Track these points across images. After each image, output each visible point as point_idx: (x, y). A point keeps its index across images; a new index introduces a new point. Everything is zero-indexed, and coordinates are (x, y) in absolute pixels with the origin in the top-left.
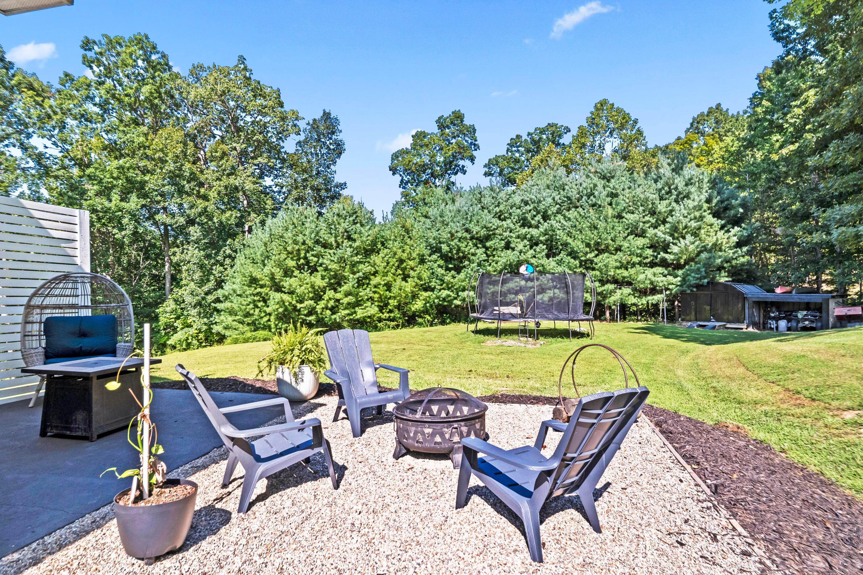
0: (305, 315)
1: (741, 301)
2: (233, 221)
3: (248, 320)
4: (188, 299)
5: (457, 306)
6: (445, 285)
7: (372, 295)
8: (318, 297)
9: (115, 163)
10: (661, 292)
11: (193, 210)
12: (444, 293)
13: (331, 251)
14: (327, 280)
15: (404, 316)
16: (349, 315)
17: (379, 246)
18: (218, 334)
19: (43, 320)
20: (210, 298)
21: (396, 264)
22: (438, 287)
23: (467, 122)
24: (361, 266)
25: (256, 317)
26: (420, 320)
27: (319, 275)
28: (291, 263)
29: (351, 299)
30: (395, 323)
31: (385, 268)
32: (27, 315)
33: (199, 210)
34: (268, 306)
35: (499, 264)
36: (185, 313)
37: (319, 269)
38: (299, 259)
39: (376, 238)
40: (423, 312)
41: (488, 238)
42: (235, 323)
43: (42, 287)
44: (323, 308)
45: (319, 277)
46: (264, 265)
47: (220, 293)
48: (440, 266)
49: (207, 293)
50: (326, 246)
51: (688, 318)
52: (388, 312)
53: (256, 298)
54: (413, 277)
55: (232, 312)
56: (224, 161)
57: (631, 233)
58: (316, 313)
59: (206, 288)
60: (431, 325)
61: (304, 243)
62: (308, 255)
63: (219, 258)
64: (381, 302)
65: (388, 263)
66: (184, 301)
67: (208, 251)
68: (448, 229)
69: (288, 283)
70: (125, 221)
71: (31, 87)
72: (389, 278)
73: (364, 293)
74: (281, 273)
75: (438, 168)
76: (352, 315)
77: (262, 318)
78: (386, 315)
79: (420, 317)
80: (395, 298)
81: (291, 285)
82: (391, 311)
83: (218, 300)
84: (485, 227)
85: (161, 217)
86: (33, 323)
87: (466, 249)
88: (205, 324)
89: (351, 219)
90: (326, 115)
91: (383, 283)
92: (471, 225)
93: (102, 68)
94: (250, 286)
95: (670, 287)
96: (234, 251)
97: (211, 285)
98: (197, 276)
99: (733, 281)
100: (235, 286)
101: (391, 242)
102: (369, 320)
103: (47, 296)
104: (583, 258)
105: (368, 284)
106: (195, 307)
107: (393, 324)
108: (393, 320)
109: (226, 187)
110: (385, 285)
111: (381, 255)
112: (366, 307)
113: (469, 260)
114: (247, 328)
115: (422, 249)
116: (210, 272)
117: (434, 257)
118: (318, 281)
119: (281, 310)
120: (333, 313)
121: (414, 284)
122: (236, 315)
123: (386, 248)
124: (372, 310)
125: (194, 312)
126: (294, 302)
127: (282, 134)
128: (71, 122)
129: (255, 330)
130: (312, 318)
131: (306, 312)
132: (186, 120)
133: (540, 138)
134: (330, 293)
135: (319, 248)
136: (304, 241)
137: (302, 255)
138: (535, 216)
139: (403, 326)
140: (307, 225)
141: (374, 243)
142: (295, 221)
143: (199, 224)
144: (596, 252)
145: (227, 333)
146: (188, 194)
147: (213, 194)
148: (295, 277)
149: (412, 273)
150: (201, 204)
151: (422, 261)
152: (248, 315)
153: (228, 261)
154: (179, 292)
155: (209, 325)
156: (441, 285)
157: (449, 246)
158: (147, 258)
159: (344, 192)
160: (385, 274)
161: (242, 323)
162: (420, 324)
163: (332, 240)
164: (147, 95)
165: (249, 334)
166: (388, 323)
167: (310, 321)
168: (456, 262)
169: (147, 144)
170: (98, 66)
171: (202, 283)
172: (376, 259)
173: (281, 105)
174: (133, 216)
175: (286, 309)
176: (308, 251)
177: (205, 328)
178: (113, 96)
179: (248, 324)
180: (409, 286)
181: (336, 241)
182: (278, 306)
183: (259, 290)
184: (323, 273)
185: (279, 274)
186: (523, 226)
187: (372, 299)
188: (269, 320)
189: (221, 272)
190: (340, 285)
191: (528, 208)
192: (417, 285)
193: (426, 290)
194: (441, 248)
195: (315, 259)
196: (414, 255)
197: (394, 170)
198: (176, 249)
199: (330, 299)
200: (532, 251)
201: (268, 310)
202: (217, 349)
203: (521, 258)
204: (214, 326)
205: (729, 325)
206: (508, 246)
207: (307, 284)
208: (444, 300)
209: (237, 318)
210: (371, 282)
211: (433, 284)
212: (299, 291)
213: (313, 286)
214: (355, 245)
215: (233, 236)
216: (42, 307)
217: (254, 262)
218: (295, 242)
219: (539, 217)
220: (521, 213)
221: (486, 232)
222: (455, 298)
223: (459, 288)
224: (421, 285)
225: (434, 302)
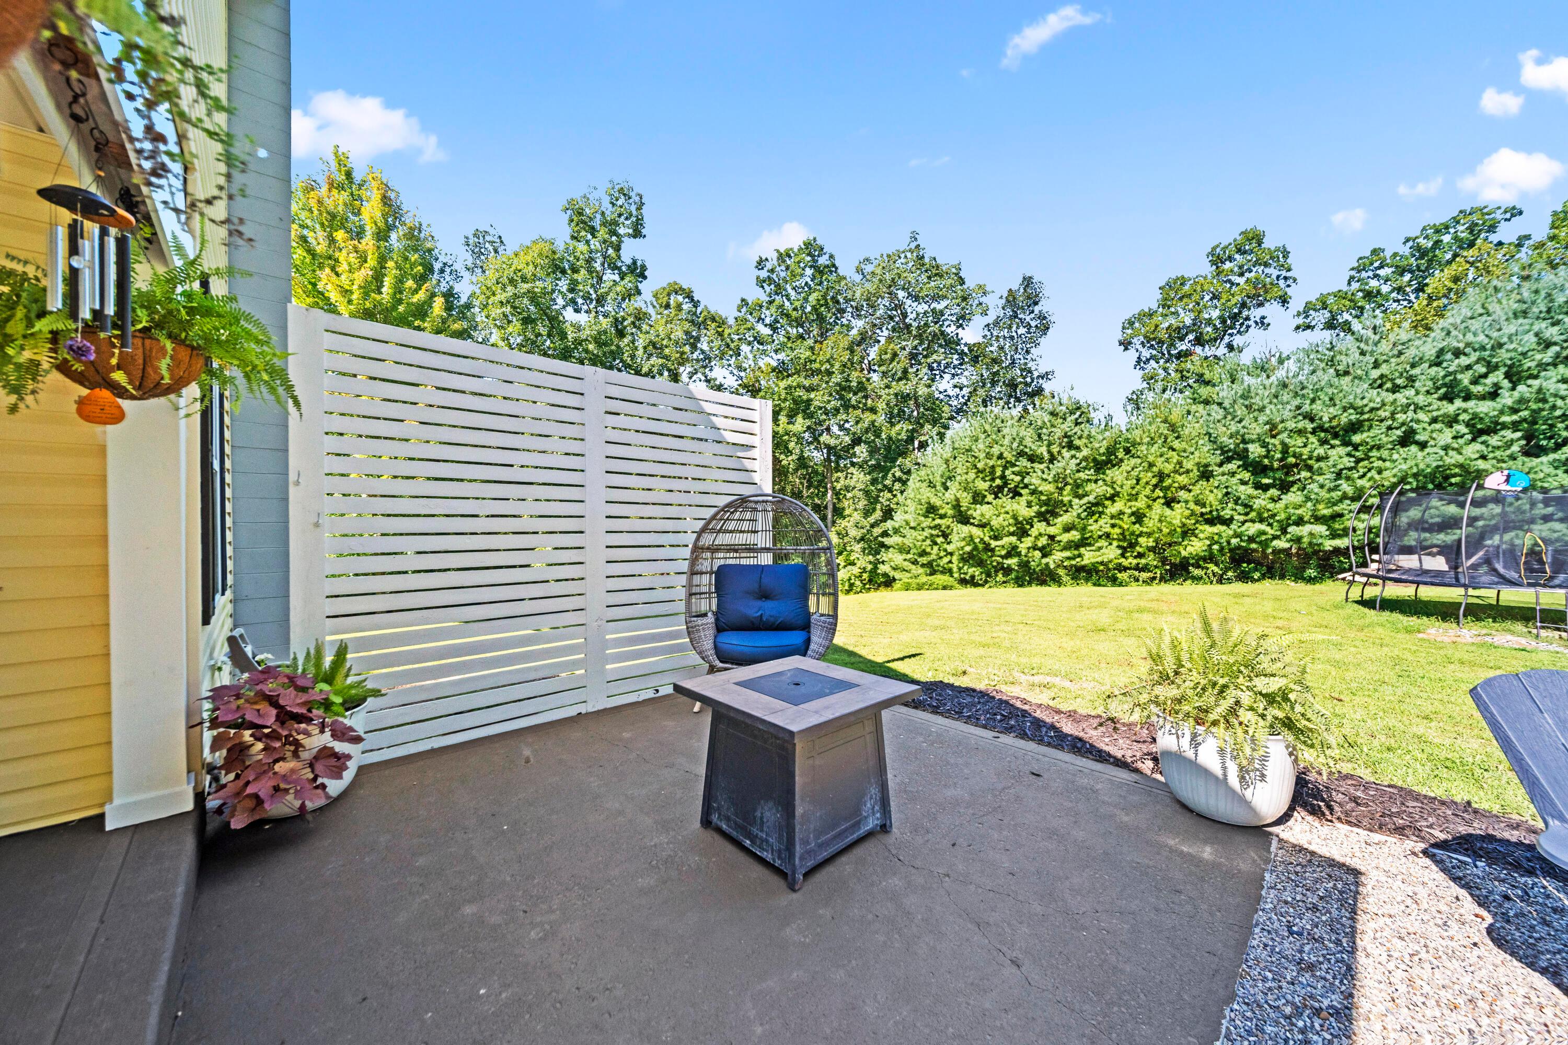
0: (1002, 557)
2: (903, 436)
3: (924, 560)
4: (853, 532)
5: (1276, 552)
6: (1253, 515)
7: (1108, 529)
8: (1022, 533)
9: (783, 384)
11: (859, 426)
12: (1252, 529)
13: (1042, 466)
14: (1036, 508)
15: (1164, 564)
16: (1069, 558)
17: (1121, 454)
18: (885, 575)
19: (715, 569)
20: (877, 531)
21: (1154, 481)
22: (1242, 518)
23: (1269, 243)
24: (1089, 487)
25: (933, 557)
26: (1197, 572)
27: (1023, 501)
28: (983, 486)
29: (1075, 535)
30: (1150, 575)
31: (1133, 488)
32: (694, 561)
33: (866, 425)
34: (949, 543)
35: (1386, 474)
36: (848, 548)
37: (1023, 492)
38: (993, 480)
39: (1116, 443)
40: (1204, 559)
41: (1355, 427)
42: (906, 563)
43: (713, 517)
44: (1029, 548)
45: (1024, 503)
46: (946, 489)
47: (889, 524)
48: (1244, 483)
49: (872, 526)
50: (1033, 458)
52: (1135, 557)
53: (934, 532)
54: (1187, 502)
55: (903, 550)
56: (895, 363)
58: (1019, 554)
59: (872, 519)
60: (1220, 581)
61: (1000, 457)
62: (1007, 473)
63: (887, 482)
64: (1124, 539)
65: (1138, 480)
66: (847, 535)
67: (875, 475)
68: (1263, 418)
69: (979, 512)
70: (791, 445)
71: (713, 320)
72: (1141, 504)
73: (1097, 526)
74: (969, 497)
75: (1209, 329)
76: (1073, 558)
77: (941, 558)
78: (1131, 561)
79: (1198, 566)
80: (1149, 535)
81: (982, 515)
82: (1140, 555)
83: (885, 534)
84: (1352, 406)
85: (825, 438)
86: (702, 573)
87: (1305, 451)
88: (870, 562)
89: (1073, 417)
90: (1028, 281)
91: (1129, 511)
92: (1317, 406)
93: (772, 286)
94: (926, 517)
96: (905, 473)
97: (878, 514)
98: (862, 504)
100: (907, 517)
101: (1144, 448)
102: (1101, 568)
103: (719, 531)
105: (1101, 513)
106: (859, 542)
107: (1145, 575)
108: (1145, 569)
109: (896, 395)
110: (1133, 514)
111: (1125, 467)
112: (1100, 548)
113: (1309, 468)
114: (921, 570)
115: (1205, 454)
116: (876, 500)
117: (1232, 466)
118: (1022, 508)
119: (968, 549)
120: (1044, 556)
121: (1187, 513)
122: (908, 552)
123: (1133, 456)
124: (1111, 553)
125: (858, 547)
126: (987, 539)
127: (962, 320)
128: (745, 348)
129: (931, 574)
130: (1013, 562)
131: (1003, 552)
132: (849, 328)
133: (1437, 243)
134: (1039, 527)
135: (1023, 462)
136: (1001, 454)
137: (998, 473)
138: (1484, 376)
139: (1162, 579)
140: (1005, 431)
141: (1111, 451)
142: (987, 427)
143: (865, 442)
145: (897, 575)
146: (854, 408)
147: (881, 405)
148: (988, 503)
149: (1183, 495)
150: (868, 417)
151: (1206, 474)
152: (923, 553)
153: (897, 486)
154: (842, 523)
155: (875, 565)
156: (1247, 514)
157: (1264, 445)
158: (808, 488)
159: (1048, 386)
160: (1134, 497)
161: (915, 562)
162: (1198, 579)
163: (1043, 450)
164: (814, 303)
165: (924, 579)
166: (1136, 573)
167: (1009, 566)
168: (1279, 475)
169: (813, 358)
170: (769, 285)
171: (867, 513)
172: (1115, 474)
173: (962, 281)
174: (800, 440)
175: (976, 548)
176: (1005, 468)
177: (869, 567)
178: (782, 314)
179: (923, 566)
180: (1177, 515)
181: (1049, 452)
182: (963, 543)
183: (938, 521)
184: (1030, 498)
185: (966, 499)
186: (1449, 398)
187: (1108, 535)
188: (950, 562)
189: (889, 500)
190: (1055, 515)
191: (1464, 361)
192: (1193, 513)
193: (1211, 522)
194: (1246, 450)
195: (1018, 478)
196: (1188, 465)
197: (1126, 344)
198: (839, 474)
199: (1040, 535)
200: (1477, 446)
201: (950, 548)
202: (884, 593)
203: (1448, 460)
204: (881, 566)
206: (1407, 440)
207: (1007, 513)
208: (1251, 539)
209: (909, 556)
210: (1108, 511)
211: (1227, 513)
212: (995, 523)
213: (1015, 517)
214: (1080, 455)
215: (903, 454)
216: (713, 549)
217: (931, 485)
218: (989, 456)
219: (1498, 376)
220: (1442, 373)
221: (1353, 417)
222: (1275, 537)
223: (1289, 518)
224: (1202, 514)
225: (1229, 543)
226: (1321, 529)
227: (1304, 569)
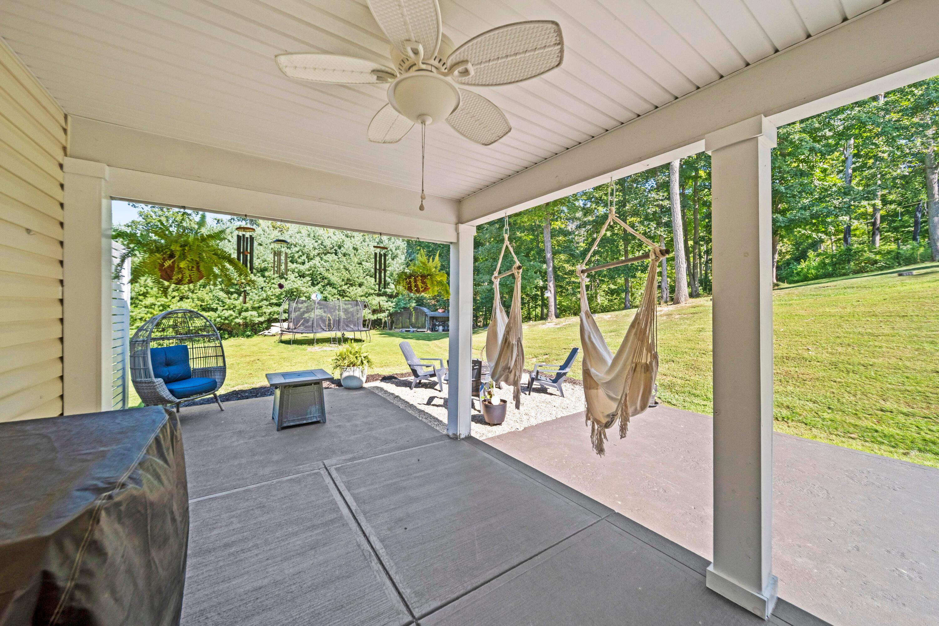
1: (424, 316)
5: (235, 324)
10: (384, 311)
12: (227, 313)
51: (398, 326)
57: (367, 275)
91: (159, 304)
95: (389, 308)
99: (417, 305)
104: (339, 289)
121: (193, 305)
138: (301, 256)
144: (348, 285)
156: (224, 306)
186: (292, 262)
191: (295, 249)
192: (197, 305)
200: (300, 282)
203: (293, 286)
205: (419, 330)
206: (282, 277)
208: (226, 319)
219: (304, 257)
220: (290, 252)
221: (266, 265)
222: (236, 317)
223: (242, 308)
224: (201, 306)
225: (215, 320)
226: (255, 313)
227: (246, 331)
